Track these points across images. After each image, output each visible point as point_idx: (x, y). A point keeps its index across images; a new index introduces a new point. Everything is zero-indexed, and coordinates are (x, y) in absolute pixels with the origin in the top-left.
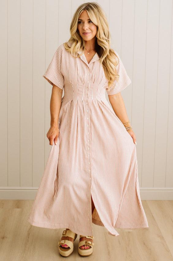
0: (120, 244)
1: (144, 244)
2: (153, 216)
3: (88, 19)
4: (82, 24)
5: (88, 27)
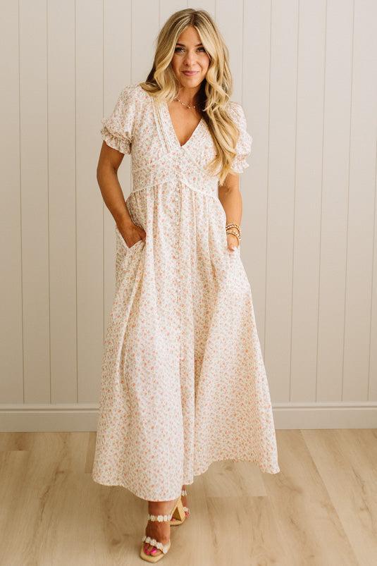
0: (239, 523)
1: (292, 522)
2: (313, 463)
3: (199, 43)
4: (182, 52)
5: (197, 60)
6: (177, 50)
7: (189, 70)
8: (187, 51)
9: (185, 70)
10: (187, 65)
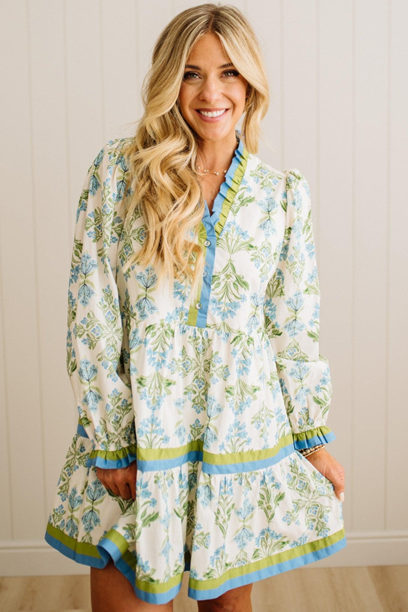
3: (225, 62)
4: (197, 80)
5: (221, 91)
6: (187, 76)
7: (207, 107)
8: (205, 77)
10: (204, 101)
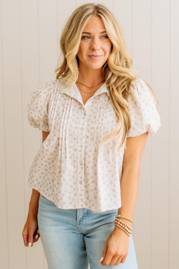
9: (91, 54)
